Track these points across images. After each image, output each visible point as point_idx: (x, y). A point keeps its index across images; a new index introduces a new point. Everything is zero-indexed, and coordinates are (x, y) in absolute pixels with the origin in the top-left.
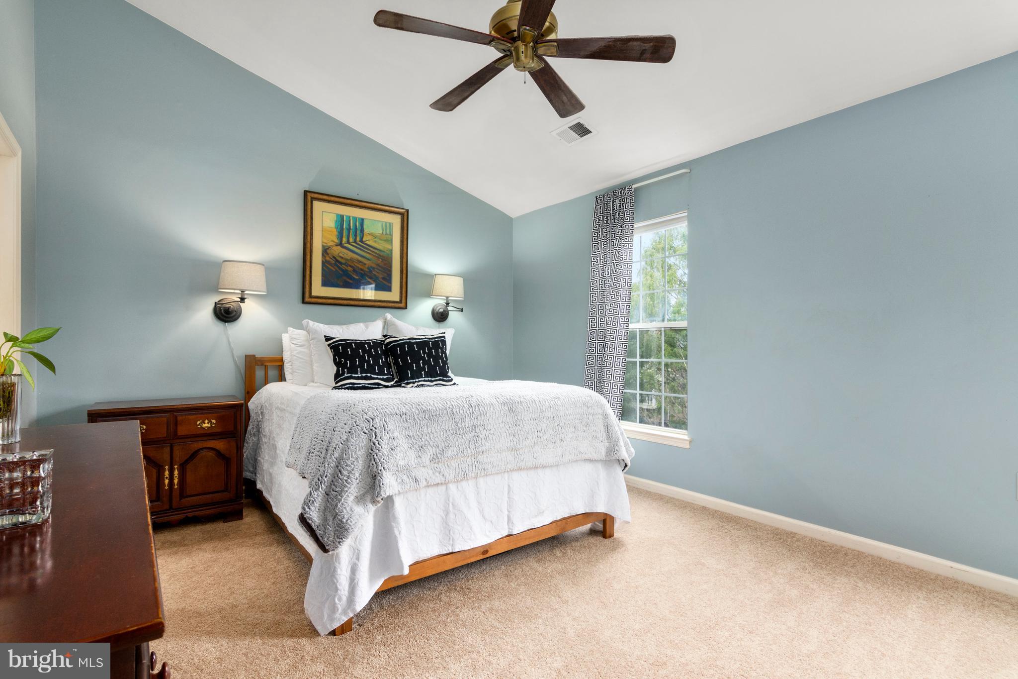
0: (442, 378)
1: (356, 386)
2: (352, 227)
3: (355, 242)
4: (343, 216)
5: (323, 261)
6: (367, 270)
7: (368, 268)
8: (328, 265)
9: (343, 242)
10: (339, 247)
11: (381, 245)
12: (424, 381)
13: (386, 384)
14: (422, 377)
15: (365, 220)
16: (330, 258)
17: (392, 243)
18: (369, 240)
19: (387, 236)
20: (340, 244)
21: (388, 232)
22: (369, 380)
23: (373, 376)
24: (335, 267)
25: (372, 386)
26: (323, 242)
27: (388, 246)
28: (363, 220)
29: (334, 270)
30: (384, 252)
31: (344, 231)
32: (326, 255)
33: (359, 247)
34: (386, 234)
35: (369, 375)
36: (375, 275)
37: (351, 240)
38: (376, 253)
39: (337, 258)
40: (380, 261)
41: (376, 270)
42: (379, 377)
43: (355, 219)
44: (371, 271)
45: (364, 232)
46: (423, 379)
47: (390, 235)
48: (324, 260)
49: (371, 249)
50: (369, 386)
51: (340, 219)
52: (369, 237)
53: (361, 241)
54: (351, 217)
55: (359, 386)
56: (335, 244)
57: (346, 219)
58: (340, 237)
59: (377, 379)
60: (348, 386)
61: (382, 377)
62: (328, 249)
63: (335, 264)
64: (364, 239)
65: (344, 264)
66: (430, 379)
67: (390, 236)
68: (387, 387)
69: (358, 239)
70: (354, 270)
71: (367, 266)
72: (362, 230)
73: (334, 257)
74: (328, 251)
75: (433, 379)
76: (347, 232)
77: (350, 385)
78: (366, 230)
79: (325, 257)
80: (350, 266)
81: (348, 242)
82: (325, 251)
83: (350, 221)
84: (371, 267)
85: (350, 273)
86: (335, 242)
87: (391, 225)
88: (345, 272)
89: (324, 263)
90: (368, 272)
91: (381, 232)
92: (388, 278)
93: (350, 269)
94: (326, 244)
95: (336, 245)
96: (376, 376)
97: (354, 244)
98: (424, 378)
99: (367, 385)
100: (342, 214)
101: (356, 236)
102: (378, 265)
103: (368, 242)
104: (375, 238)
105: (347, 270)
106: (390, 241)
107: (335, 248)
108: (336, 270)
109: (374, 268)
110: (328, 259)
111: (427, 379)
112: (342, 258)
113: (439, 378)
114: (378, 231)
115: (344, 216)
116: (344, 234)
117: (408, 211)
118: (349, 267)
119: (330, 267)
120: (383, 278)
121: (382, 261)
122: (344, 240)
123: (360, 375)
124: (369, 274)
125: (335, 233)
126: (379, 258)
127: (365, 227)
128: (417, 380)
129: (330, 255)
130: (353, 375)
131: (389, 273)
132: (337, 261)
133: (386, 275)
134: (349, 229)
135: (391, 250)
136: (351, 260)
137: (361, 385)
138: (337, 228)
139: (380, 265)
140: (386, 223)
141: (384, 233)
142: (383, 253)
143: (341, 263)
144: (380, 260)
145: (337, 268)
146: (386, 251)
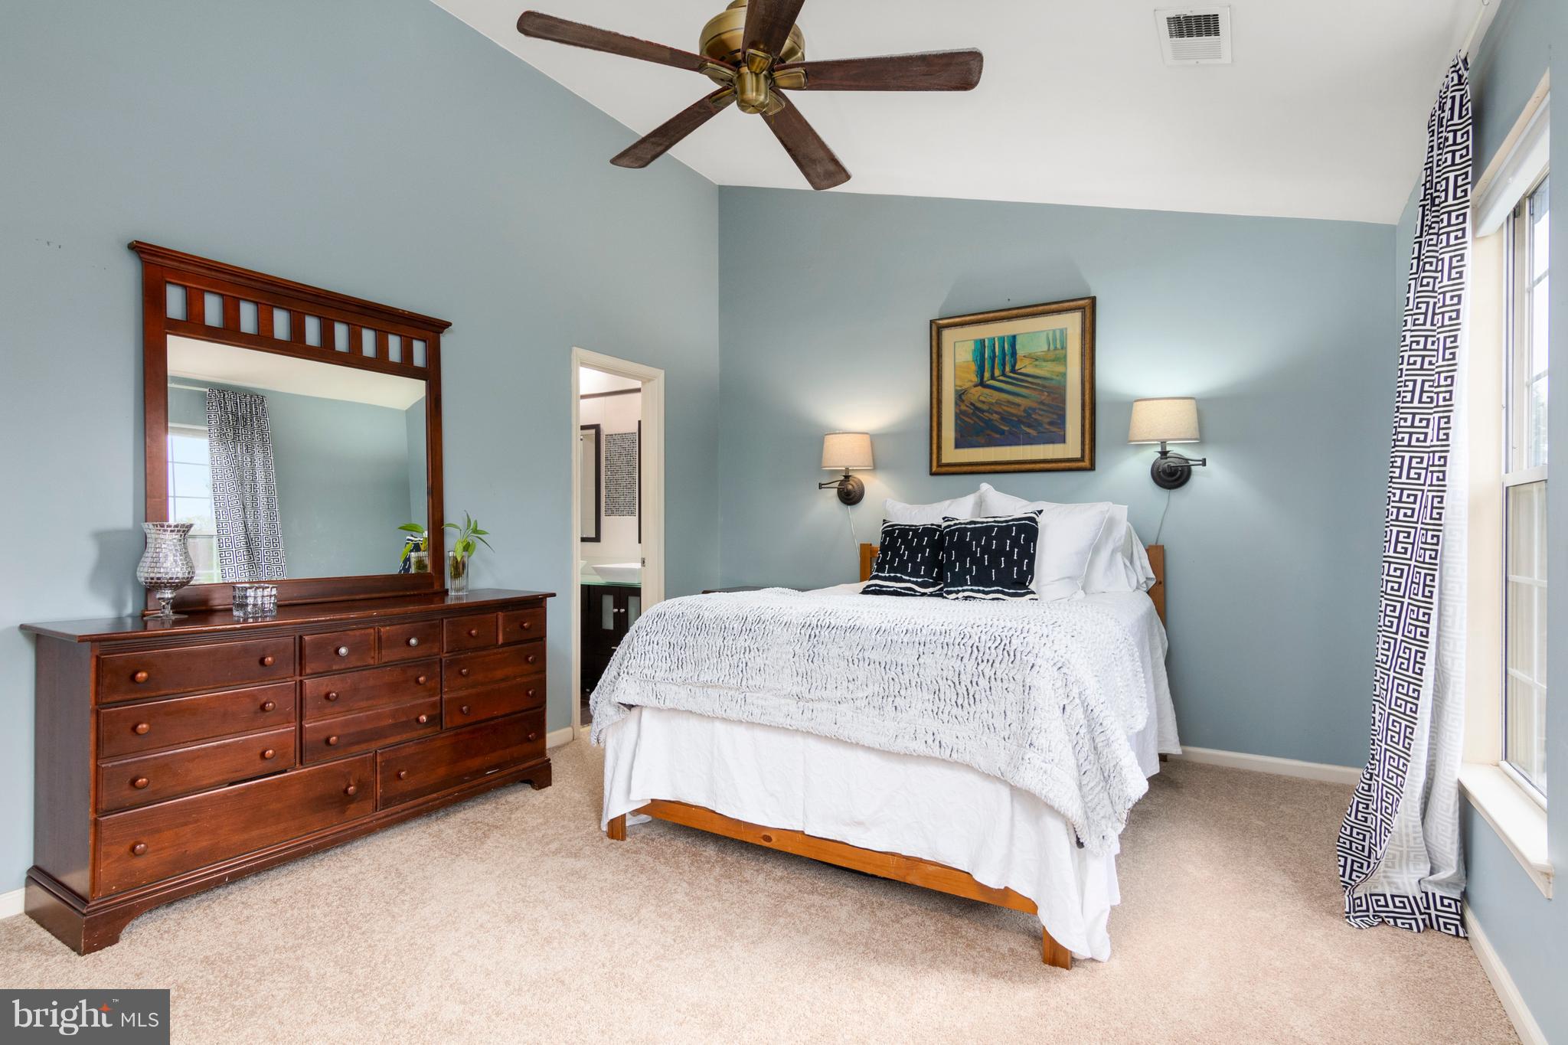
0: (1001, 589)
1: (884, 589)
2: (997, 354)
3: (1004, 374)
4: (984, 341)
5: (956, 413)
6: (1023, 414)
7: (1025, 411)
8: (964, 418)
9: (985, 379)
10: (980, 387)
11: (1045, 370)
12: (972, 590)
13: (923, 590)
14: (967, 585)
15: (1017, 337)
16: (967, 406)
17: (1065, 361)
18: (1025, 367)
19: (1057, 352)
20: (982, 384)
21: (1059, 346)
22: (900, 582)
23: (904, 577)
24: (974, 418)
25: (906, 592)
26: (955, 386)
27: (1059, 369)
28: (1014, 337)
29: (972, 422)
30: (1052, 379)
31: (986, 361)
32: (961, 403)
33: (1010, 380)
34: (1056, 349)
35: (899, 575)
36: (1035, 419)
37: (997, 373)
38: (1038, 384)
39: (979, 405)
40: (1044, 397)
41: (1037, 411)
42: (912, 579)
43: (1002, 339)
44: (1029, 415)
45: (1017, 356)
46: (970, 588)
47: (1062, 349)
48: (958, 411)
49: (1029, 379)
50: (903, 591)
51: (979, 346)
52: (1027, 362)
53: (1013, 371)
54: (996, 339)
55: (888, 589)
56: (973, 384)
57: (989, 343)
58: (981, 372)
59: (909, 581)
60: (874, 588)
61: (915, 579)
62: (963, 393)
63: (974, 414)
64: (1017, 367)
65: (987, 411)
66: (981, 588)
67: (1061, 351)
68: (923, 594)
69: (1008, 369)
70: (1003, 419)
71: (1022, 408)
72: (1014, 354)
73: (972, 404)
74: (964, 397)
75: (986, 589)
76: (990, 362)
77: (877, 588)
78: (1020, 352)
79: (960, 406)
80: (996, 413)
81: (993, 377)
82: (960, 396)
83: (994, 345)
84: (1030, 408)
85: (996, 423)
86: (971, 381)
87: (1063, 332)
88: (989, 424)
89: (959, 416)
90: (1024, 417)
91: (1045, 348)
92: (1059, 421)
93: (996, 417)
94: (961, 387)
95: (976, 386)
96: (908, 578)
97: (1001, 378)
98: (971, 585)
99: (899, 590)
100: (982, 337)
101: (1004, 365)
102: (1042, 403)
103: (1023, 371)
104: (1037, 360)
105: (990, 420)
106: (1062, 359)
107: (974, 390)
108: (975, 422)
109: (1034, 410)
110: (963, 408)
111: (977, 588)
112: (984, 402)
113: (996, 588)
114: (1040, 347)
115: (986, 340)
116: (986, 367)
117: (1093, 300)
118: (994, 415)
119: (966, 419)
120: (1051, 423)
121: (1048, 396)
122: (987, 375)
123: (887, 575)
124: (1024, 420)
125: (973, 367)
126: (1043, 391)
127: (1017, 347)
128: (960, 589)
129: (966, 402)
130: (880, 574)
131: (1060, 412)
132: (977, 408)
133: (1055, 417)
134: (993, 358)
135: (1064, 375)
136: (998, 403)
137: (892, 589)
138: (975, 361)
139: (1046, 402)
140: (1054, 331)
141: (1052, 347)
142: (1049, 381)
143: (983, 411)
144: (1046, 394)
145: (976, 420)
146: (1054, 377)
